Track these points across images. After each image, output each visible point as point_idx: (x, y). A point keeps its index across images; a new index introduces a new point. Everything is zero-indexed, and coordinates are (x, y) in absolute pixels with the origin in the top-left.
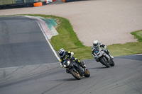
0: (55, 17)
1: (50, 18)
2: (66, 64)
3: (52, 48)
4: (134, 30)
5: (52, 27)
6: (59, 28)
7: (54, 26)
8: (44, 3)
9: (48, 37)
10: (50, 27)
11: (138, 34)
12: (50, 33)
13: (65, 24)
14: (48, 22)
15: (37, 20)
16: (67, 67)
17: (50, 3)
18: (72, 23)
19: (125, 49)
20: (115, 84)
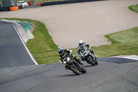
0: (30, 21)
1: (26, 22)
2: (66, 60)
3: (28, 51)
4: (108, 33)
5: (28, 30)
6: (34, 31)
7: (30, 30)
8: (21, 7)
9: (24, 40)
10: (26, 31)
11: (112, 37)
12: (26, 36)
13: (40, 28)
14: (24, 26)
15: (13, 23)
16: (67, 63)
17: (26, 7)
18: (48, 27)
19: (99, 51)
20: (90, 85)
